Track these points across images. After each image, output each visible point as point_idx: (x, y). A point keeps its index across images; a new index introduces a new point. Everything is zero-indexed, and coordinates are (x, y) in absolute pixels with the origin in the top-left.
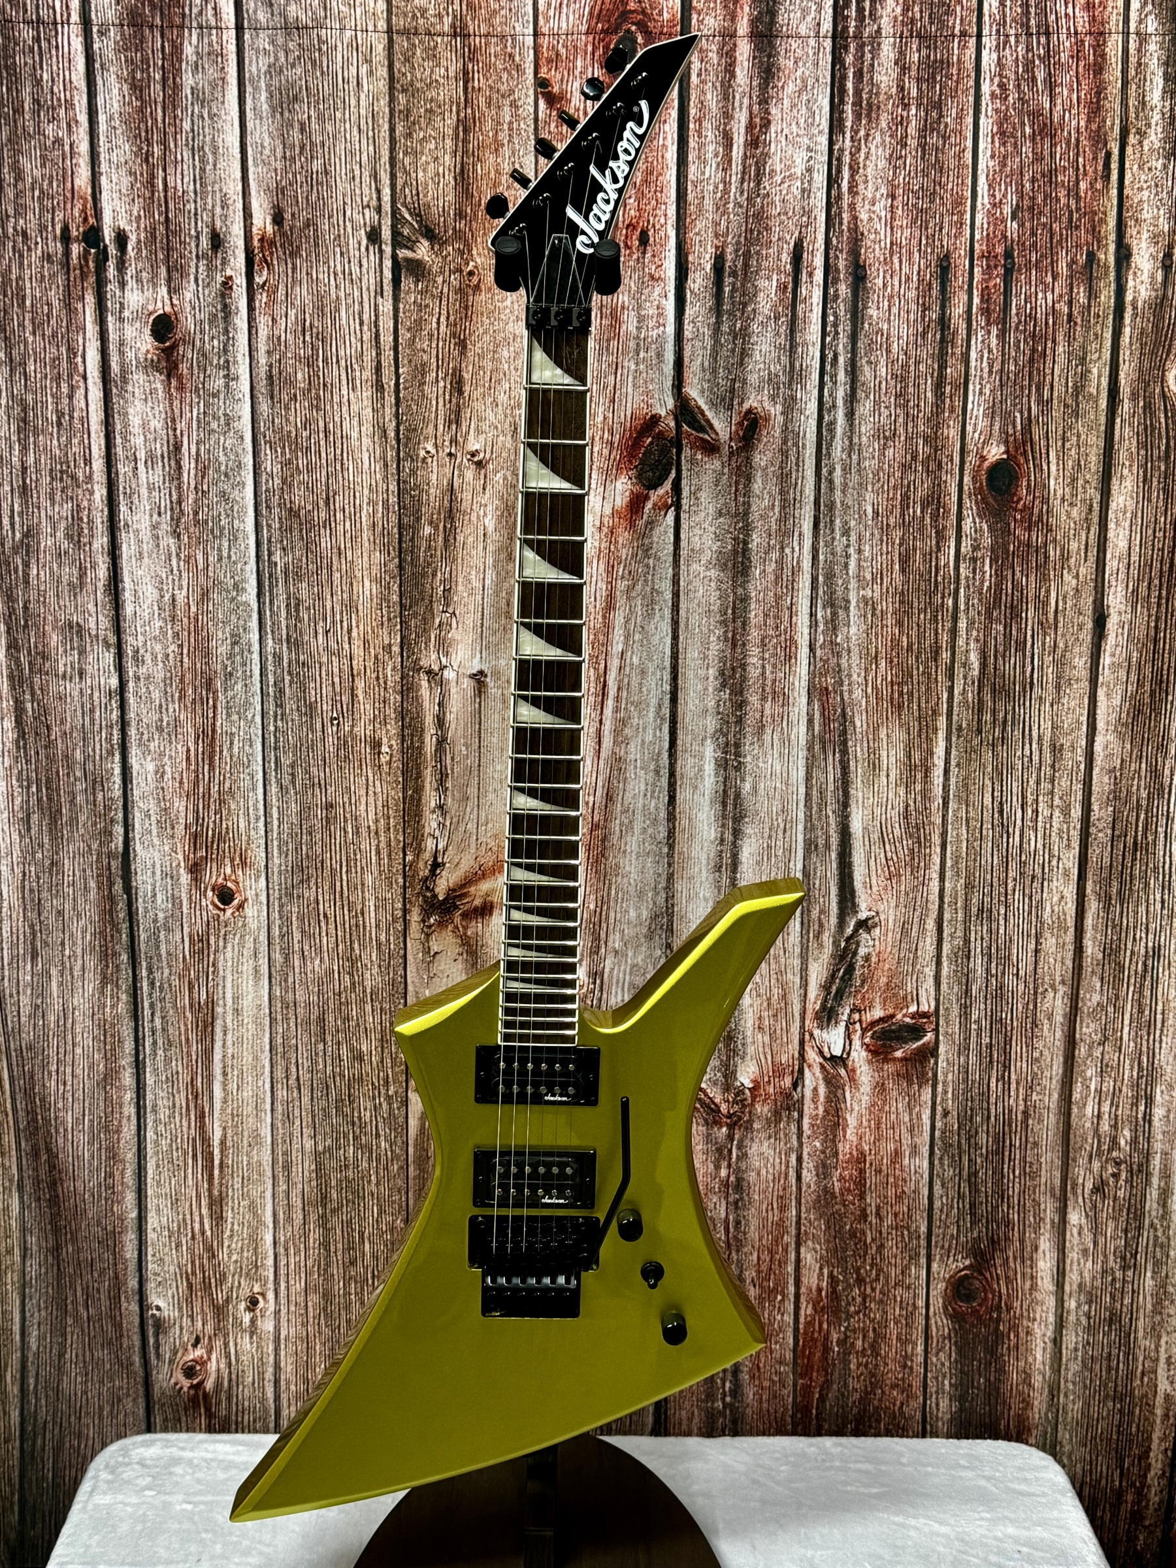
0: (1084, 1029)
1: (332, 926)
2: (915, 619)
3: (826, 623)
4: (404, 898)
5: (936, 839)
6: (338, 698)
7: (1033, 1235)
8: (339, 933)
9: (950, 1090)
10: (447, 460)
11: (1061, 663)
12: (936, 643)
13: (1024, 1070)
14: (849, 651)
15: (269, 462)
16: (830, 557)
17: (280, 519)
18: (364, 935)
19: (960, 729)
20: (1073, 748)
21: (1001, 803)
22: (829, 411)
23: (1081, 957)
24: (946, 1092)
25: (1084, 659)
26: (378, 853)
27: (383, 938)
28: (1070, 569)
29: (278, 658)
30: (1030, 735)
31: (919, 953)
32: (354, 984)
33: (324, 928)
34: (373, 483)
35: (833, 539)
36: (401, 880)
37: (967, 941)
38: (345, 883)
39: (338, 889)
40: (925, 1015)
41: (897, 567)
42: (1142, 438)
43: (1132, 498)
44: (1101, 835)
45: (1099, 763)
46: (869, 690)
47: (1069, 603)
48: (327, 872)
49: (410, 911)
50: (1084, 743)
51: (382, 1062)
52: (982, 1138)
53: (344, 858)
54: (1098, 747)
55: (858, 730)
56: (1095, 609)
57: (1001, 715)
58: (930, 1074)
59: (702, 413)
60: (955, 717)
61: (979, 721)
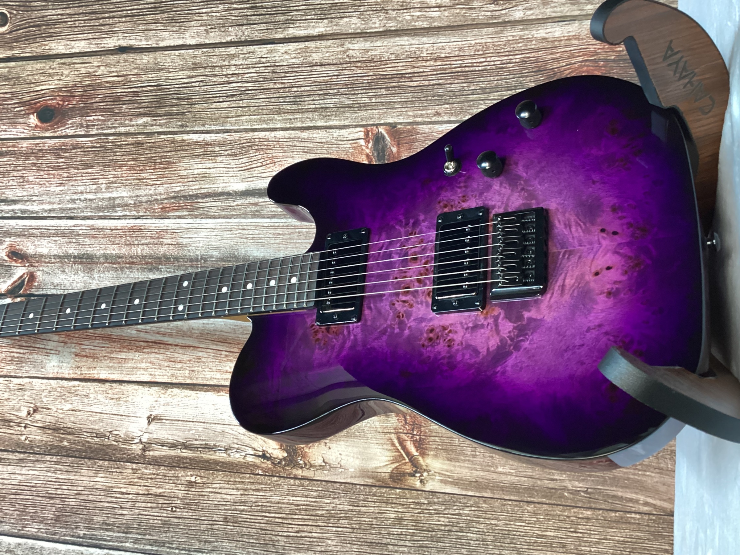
0: (377, 25)
1: (305, 528)
2: (119, 158)
3: (124, 210)
4: (287, 478)
5: (249, 135)
6: (160, 505)
7: (534, 42)
8: (310, 523)
9: (420, 112)
10: (28, 429)
11: (146, 70)
12: (133, 144)
13: (404, 64)
14: (137, 196)
15: (33, 530)
16: (89, 210)
17: (61, 528)
18: (313, 506)
19: (182, 126)
20: (195, 57)
21: (227, 97)
22: (16, 213)
23: (326, 35)
24: (422, 115)
25: (144, 57)
26: (258, 490)
27: (315, 494)
28: (96, 71)
29: (136, 541)
30: (187, 83)
31: (324, 141)
32: (346, 517)
33: (306, 534)
34: (45, 469)
35: (79, 208)
36: (275, 479)
37: (315, 110)
38: (277, 515)
39: (280, 520)
40: (367, 134)
41: (90, 170)
42: (31, 41)
43: (60, 42)
44: (247, 33)
45: (202, 40)
46: (158, 183)
47: (113, 69)
48: (269, 527)
49: (295, 475)
50: (191, 51)
51: (403, 505)
52: (455, 87)
53: (261, 514)
54: (193, 42)
55: (182, 188)
56: (116, 54)
57: (174, 101)
58: (409, 127)
59: (15, 282)
60: (175, 130)
61: (177, 114)
